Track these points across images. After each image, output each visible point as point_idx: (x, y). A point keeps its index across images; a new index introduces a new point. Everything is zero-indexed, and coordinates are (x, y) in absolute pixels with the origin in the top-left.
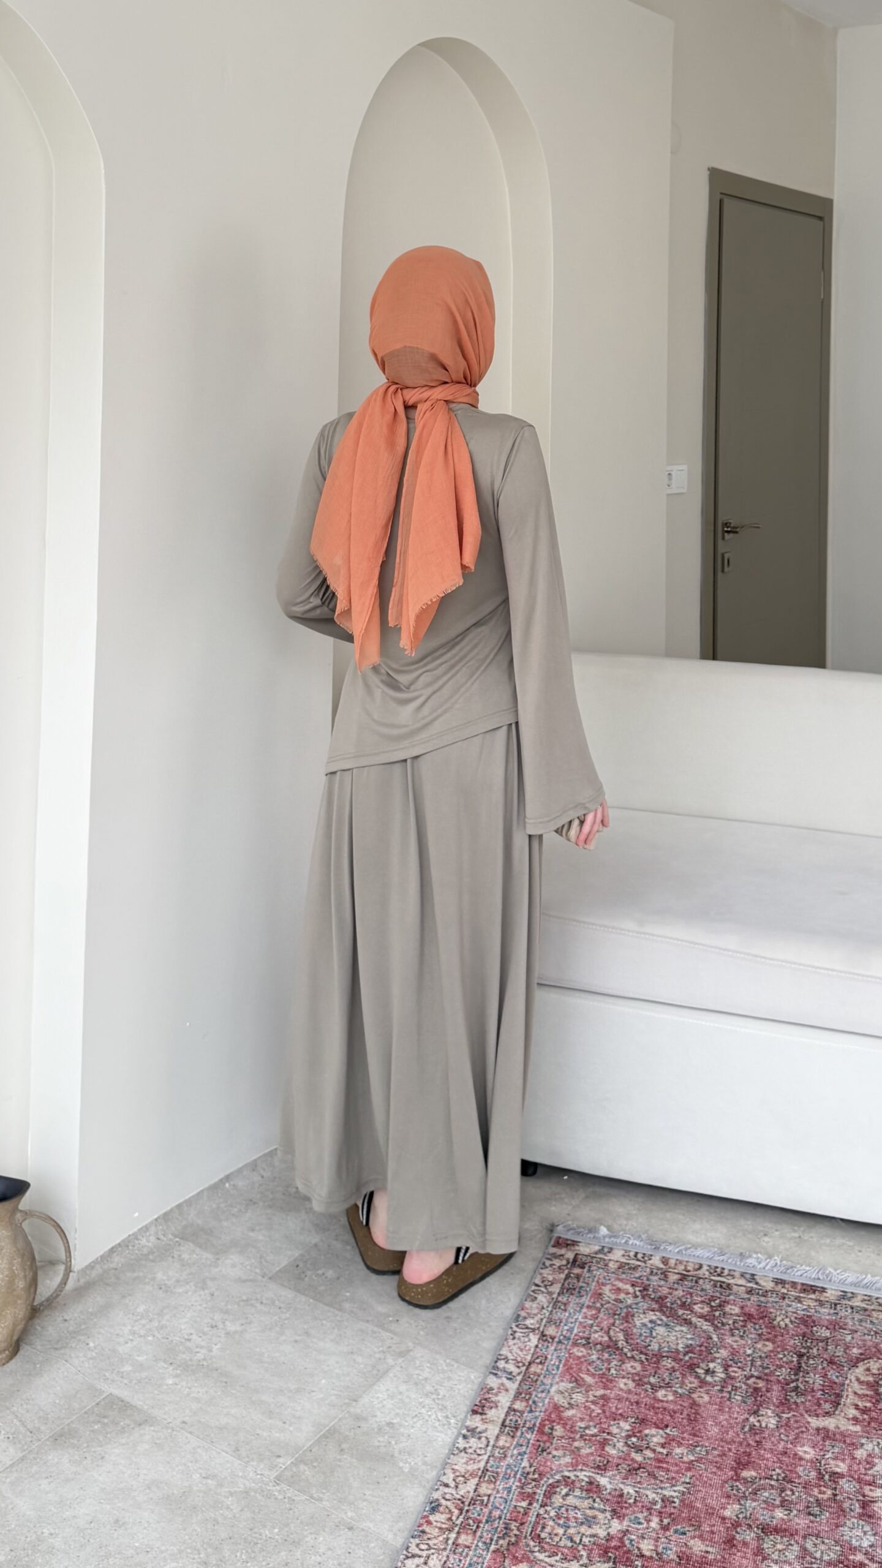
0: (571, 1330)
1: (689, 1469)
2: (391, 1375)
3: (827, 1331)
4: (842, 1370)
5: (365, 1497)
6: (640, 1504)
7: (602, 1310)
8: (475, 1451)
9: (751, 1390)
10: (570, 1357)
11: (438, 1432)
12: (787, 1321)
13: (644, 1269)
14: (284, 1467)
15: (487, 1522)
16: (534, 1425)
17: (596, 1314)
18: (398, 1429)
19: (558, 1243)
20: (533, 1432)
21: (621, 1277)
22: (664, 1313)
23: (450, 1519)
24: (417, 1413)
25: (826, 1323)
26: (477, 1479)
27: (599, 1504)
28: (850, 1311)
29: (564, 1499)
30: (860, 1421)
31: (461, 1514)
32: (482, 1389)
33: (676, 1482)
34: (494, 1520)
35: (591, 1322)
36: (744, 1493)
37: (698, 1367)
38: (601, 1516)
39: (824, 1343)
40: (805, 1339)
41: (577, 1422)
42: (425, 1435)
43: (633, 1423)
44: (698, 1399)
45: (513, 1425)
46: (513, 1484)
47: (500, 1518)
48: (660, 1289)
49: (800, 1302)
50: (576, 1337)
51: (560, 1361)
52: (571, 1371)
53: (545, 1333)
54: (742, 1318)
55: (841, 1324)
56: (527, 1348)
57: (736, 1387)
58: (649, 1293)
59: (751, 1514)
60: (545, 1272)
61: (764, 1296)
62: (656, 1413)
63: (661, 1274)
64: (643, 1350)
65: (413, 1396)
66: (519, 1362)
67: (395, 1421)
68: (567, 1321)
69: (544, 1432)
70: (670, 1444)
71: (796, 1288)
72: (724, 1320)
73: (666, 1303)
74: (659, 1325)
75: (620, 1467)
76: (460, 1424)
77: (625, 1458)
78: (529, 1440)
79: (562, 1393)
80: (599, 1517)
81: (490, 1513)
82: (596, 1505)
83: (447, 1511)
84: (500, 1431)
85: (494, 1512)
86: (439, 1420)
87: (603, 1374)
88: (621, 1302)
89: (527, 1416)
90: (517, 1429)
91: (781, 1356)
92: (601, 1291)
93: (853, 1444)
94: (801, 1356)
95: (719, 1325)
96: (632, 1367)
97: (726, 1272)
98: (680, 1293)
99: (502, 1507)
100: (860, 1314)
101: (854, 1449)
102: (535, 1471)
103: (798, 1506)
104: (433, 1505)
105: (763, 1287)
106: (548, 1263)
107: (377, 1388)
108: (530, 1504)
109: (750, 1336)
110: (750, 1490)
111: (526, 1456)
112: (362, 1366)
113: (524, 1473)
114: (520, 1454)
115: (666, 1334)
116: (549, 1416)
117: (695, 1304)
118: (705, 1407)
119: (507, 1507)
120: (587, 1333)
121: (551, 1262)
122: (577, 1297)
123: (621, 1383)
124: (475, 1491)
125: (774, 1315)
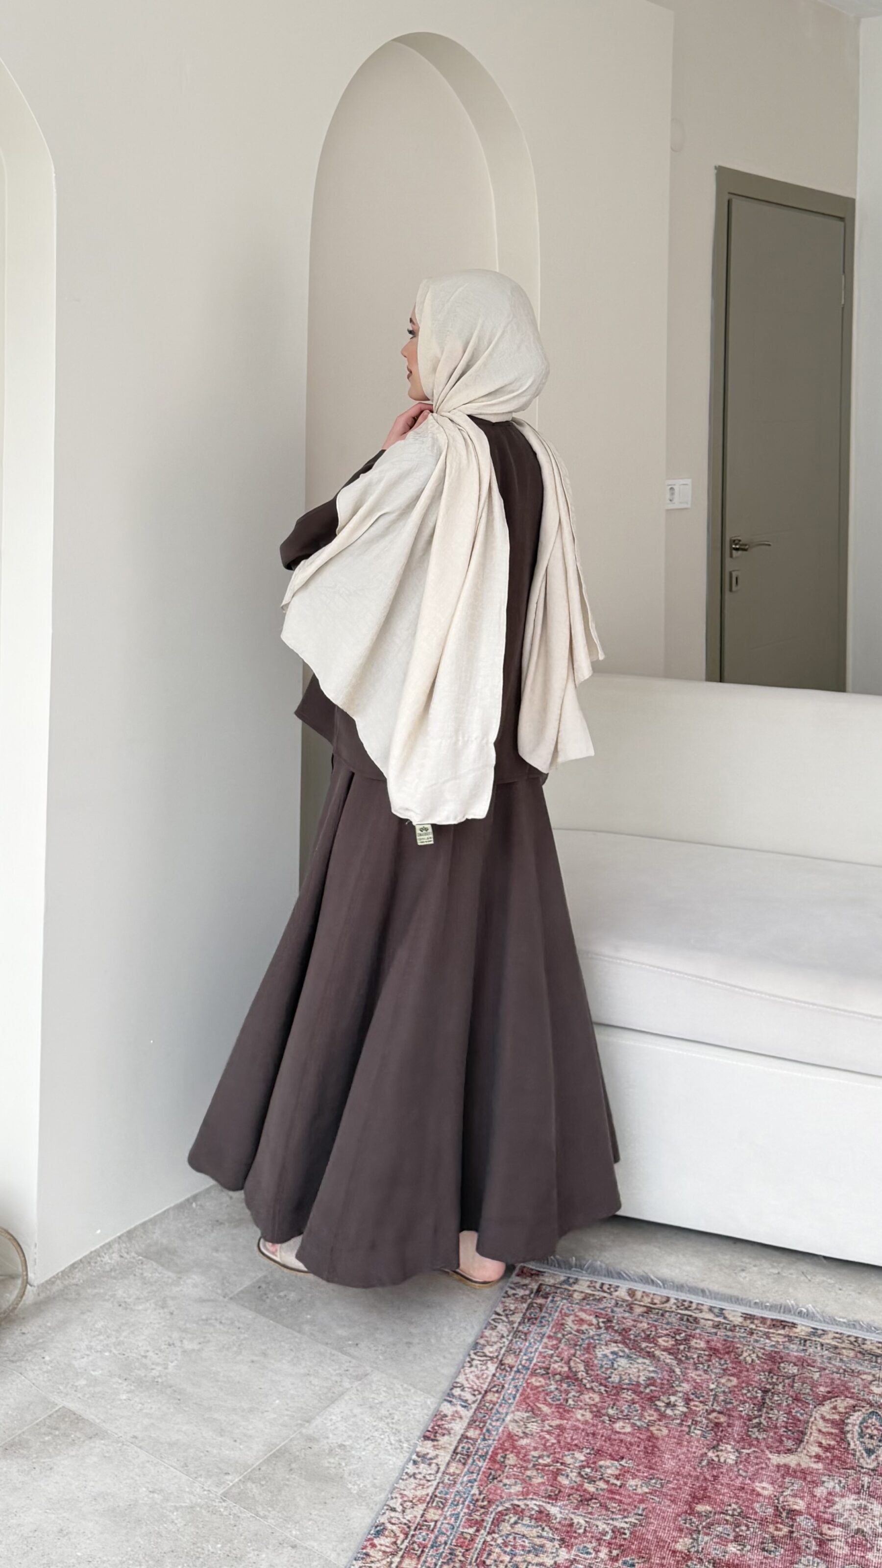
0: (530, 1360)
1: (642, 1501)
2: (347, 1398)
3: (795, 1367)
4: (807, 1407)
5: (311, 1517)
6: (589, 1535)
7: (564, 1340)
8: (424, 1477)
9: (712, 1425)
10: (528, 1387)
11: (389, 1455)
12: (754, 1356)
13: (609, 1301)
14: (231, 1484)
15: (432, 1547)
16: (487, 1453)
17: (556, 1344)
18: (349, 1451)
19: (522, 1272)
20: (484, 1460)
21: (584, 1308)
22: (626, 1345)
23: (395, 1543)
24: (369, 1436)
25: (794, 1360)
26: (425, 1505)
27: (548, 1533)
28: (819, 1348)
29: (512, 1527)
30: (823, 1459)
31: (406, 1538)
32: (436, 1415)
33: (628, 1513)
34: (440, 1545)
35: (552, 1352)
36: (697, 1527)
37: (659, 1400)
38: (549, 1545)
39: (790, 1380)
40: (771, 1375)
41: (530, 1451)
42: (376, 1458)
43: (588, 1454)
44: (655, 1432)
45: (465, 1452)
46: (461, 1510)
47: (446, 1543)
48: (624, 1321)
49: (768, 1338)
50: (536, 1367)
51: (518, 1390)
52: (528, 1401)
53: (503, 1362)
54: (707, 1353)
55: (809, 1361)
56: (485, 1376)
57: (696, 1421)
58: (613, 1324)
59: (703, 1549)
60: (508, 1300)
61: (731, 1330)
62: (612, 1445)
63: (627, 1306)
64: (603, 1381)
65: (367, 1420)
66: (475, 1391)
67: (347, 1443)
68: (526, 1350)
69: (496, 1462)
70: (624, 1475)
71: (765, 1324)
72: (689, 1354)
73: (629, 1335)
74: (621, 1356)
75: (571, 1497)
76: (412, 1448)
77: (579, 1488)
78: (480, 1468)
79: (517, 1422)
80: (547, 1546)
81: (436, 1537)
82: (545, 1534)
83: (392, 1535)
84: (451, 1458)
85: (440, 1538)
86: (391, 1444)
87: (561, 1404)
88: (584, 1333)
89: (479, 1444)
90: (468, 1456)
91: (745, 1391)
92: (564, 1321)
93: (813, 1482)
94: (765, 1391)
95: (683, 1359)
96: (590, 1398)
97: (694, 1306)
98: (645, 1326)
99: (448, 1533)
100: (829, 1351)
101: (814, 1487)
102: (484, 1498)
103: (751, 1542)
104: (378, 1528)
105: (731, 1321)
106: (511, 1292)
107: (329, 1409)
108: (478, 1530)
109: (714, 1370)
110: (704, 1524)
111: (476, 1483)
112: (317, 1388)
113: (473, 1500)
114: (470, 1481)
115: (628, 1366)
116: (503, 1444)
117: (659, 1337)
118: (663, 1440)
119: (454, 1533)
120: (547, 1363)
121: (514, 1292)
122: (538, 1327)
123: (579, 1414)
124: (422, 1516)
125: (740, 1350)
